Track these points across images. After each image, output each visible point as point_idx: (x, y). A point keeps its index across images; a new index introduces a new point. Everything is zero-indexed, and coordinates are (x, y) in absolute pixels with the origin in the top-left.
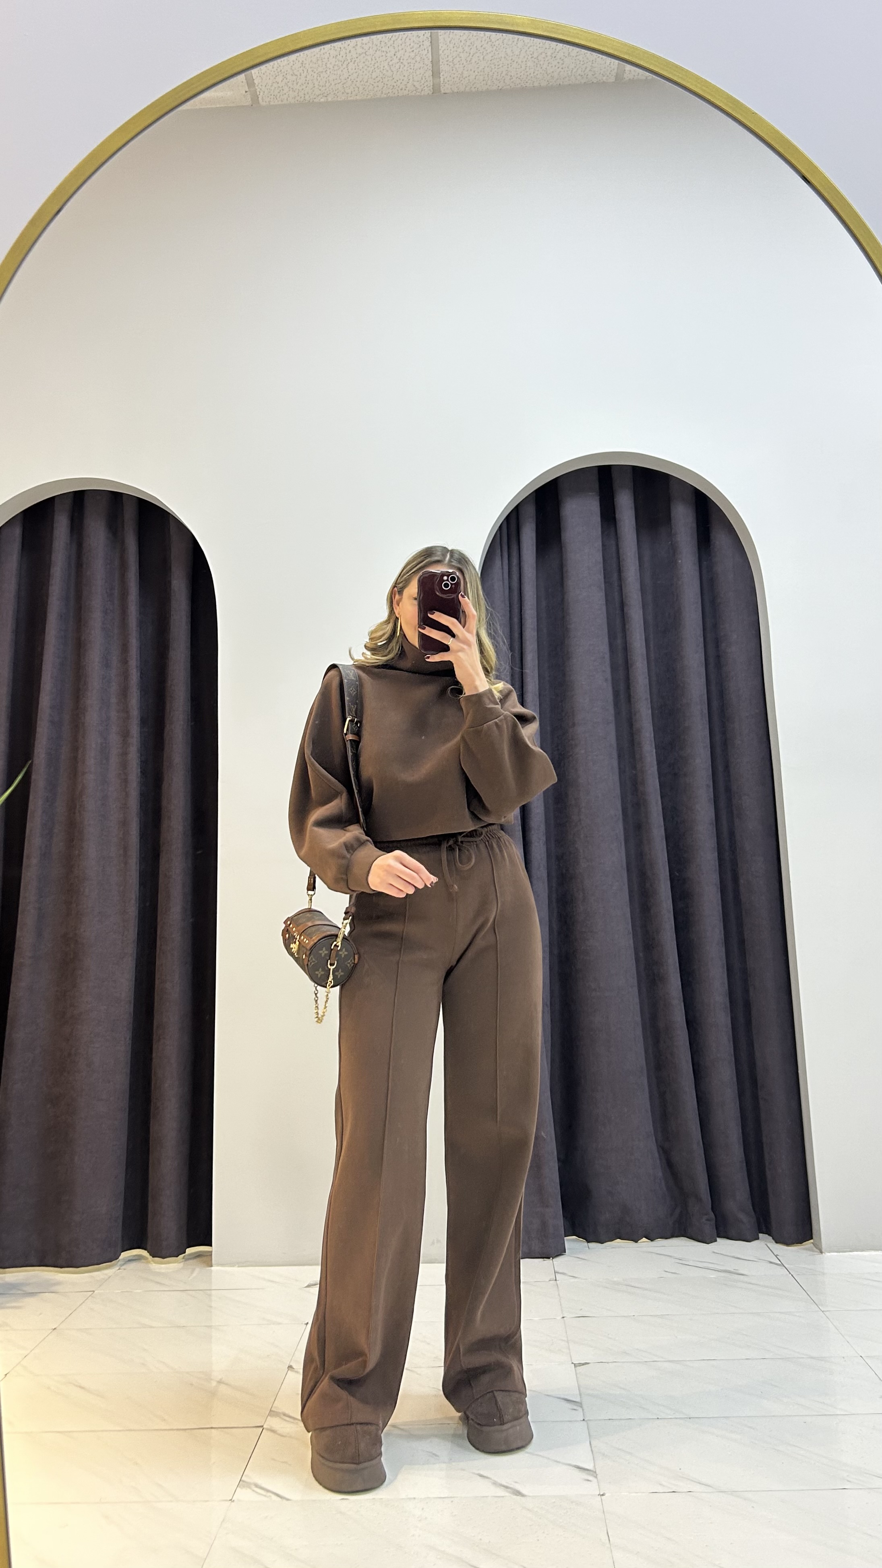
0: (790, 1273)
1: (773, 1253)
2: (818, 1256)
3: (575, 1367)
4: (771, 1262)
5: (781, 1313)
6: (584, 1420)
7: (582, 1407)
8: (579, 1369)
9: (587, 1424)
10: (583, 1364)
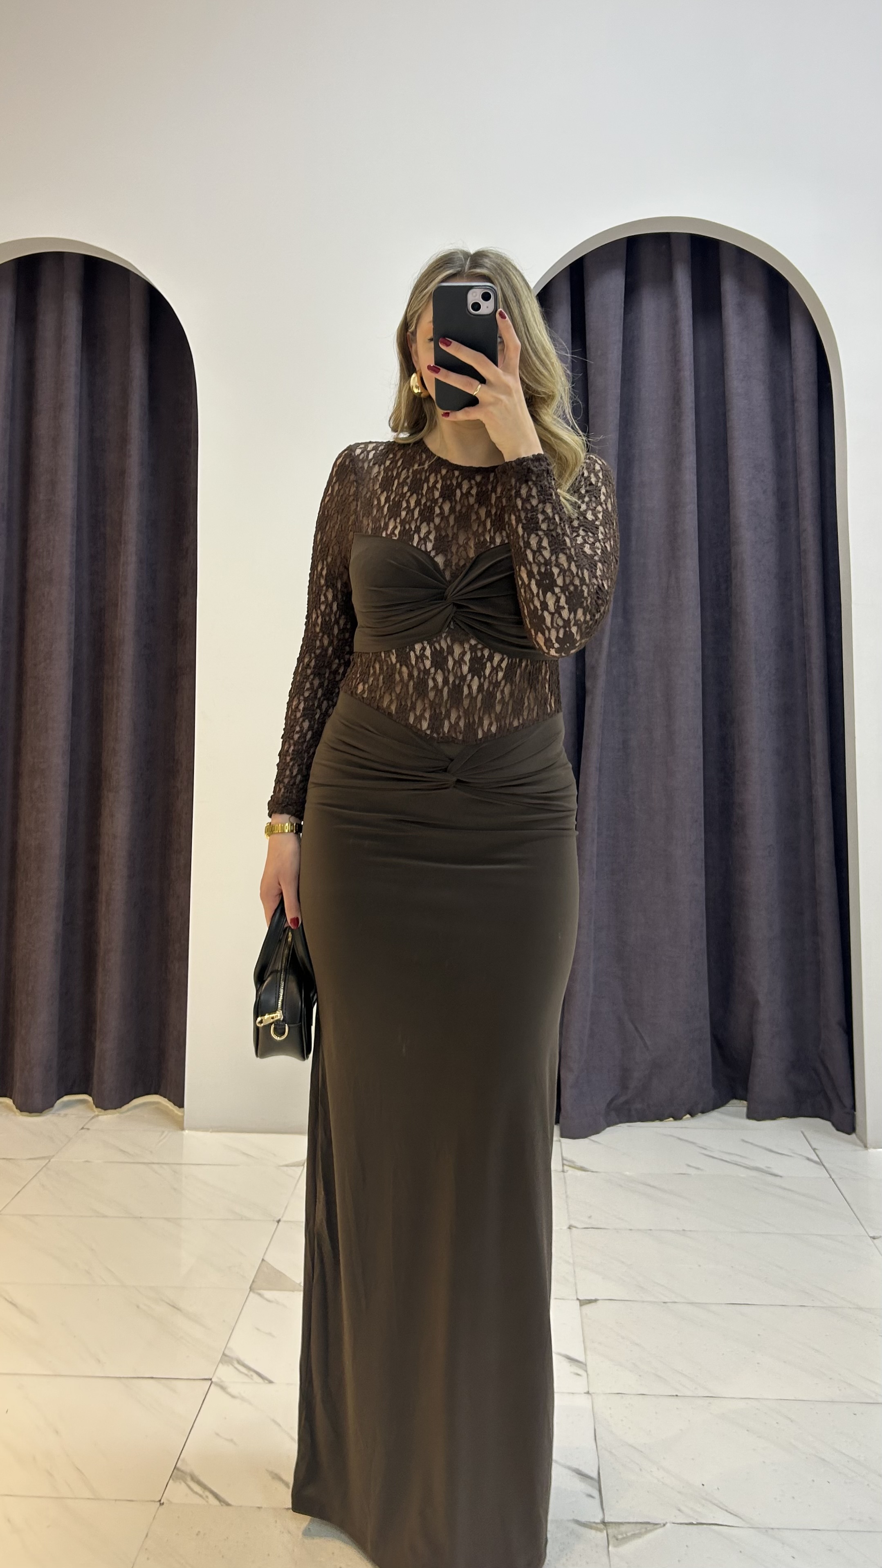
0: (831, 1177)
1: (812, 1148)
2: (861, 1152)
3: (581, 1305)
4: (808, 1159)
5: (821, 1235)
6: (588, 1393)
7: (586, 1371)
8: (587, 1308)
9: (592, 1398)
10: (590, 1301)
